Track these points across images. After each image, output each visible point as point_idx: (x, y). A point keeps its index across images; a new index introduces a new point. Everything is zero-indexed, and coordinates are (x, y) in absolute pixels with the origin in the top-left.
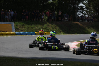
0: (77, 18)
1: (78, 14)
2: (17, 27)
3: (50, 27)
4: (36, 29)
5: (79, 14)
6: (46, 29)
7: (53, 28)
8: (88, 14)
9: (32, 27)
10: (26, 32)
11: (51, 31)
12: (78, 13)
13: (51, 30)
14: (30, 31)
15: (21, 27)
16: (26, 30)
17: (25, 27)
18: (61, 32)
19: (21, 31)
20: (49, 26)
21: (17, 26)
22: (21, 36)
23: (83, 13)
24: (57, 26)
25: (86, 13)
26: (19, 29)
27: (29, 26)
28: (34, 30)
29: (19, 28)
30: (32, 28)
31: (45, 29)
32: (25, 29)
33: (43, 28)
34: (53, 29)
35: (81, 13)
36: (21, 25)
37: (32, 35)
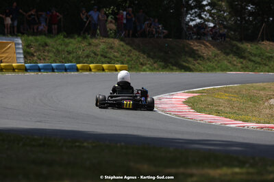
0: (185, 29)
1: (188, 19)
2: (28, 50)
3: (115, 52)
4: (79, 57)
5: (192, 20)
6: (105, 57)
7: (123, 55)
8: (214, 19)
9: (67, 52)
10: (53, 65)
11: (118, 61)
12: (188, 17)
13: (118, 59)
14: (63, 61)
15: (39, 50)
16: (52, 59)
17: (49, 51)
18: (142, 64)
19: (38, 61)
20: (111, 48)
21: (28, 46)
22: (40, 73)
23: (201, 17)
24: (133, 51)
25: (210, 18)
26: (34, 56)
27: (60, 49)
28: (73, 57)
29: (35, 52)
30: (69, 53)
31: (102, 55)
32: (51, 55)
33: (98, 55)
34: (124, 57)
35: (196, 16)
36: (40, 45)
37: (69, 73)
